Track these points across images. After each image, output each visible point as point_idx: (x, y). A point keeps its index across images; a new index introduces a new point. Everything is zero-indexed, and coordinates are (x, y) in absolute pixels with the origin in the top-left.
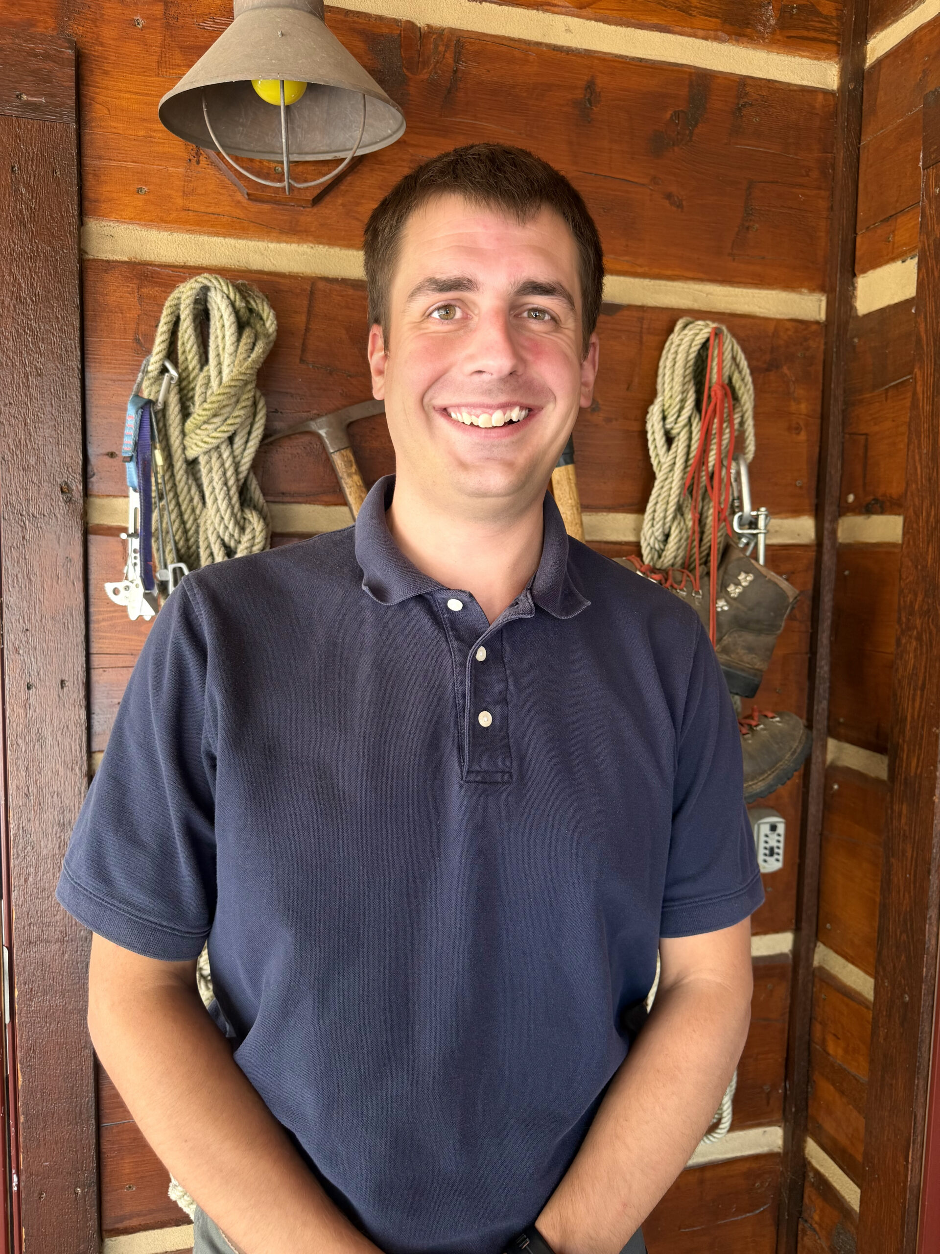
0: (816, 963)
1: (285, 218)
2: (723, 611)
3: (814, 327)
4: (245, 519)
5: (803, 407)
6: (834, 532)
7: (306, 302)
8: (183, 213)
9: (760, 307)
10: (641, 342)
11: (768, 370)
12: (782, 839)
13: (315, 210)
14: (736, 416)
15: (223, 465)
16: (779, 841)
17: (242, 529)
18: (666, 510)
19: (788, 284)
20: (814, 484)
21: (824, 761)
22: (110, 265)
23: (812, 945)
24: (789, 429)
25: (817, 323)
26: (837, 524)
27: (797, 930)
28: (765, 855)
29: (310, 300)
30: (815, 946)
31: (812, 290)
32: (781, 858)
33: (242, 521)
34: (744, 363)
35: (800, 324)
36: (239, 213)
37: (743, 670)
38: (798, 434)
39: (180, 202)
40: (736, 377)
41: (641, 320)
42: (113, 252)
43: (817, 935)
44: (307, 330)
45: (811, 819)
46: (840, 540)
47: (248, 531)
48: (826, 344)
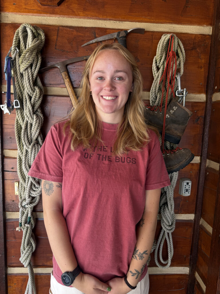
0: (200, 223)
1: (51, 10)
2: (168, 118)
3: (208, 36)
4: (35, 89)
5: (203, 61)
6: (211, 98)
7: (56, 33)
8: (25, 10)
9: (190, 31)
10: (152, 42)
11: (192, 50)
12: (190, 187)
13: (59, 7)
14: (178, 61)
15: (28, 74)
16: (189, 188)
17: (34, 92)
18: (156, 89)
19: (199, 23)
20: (206, 84)
21: (205, 166)
22: (6, 24)
23: (199, 218)
24: (198, 67)
25: (209, 35)
26: (212, 96)
27: (195, 214)
28: (185, 191)
29: (58, 32)
30: (200, 219)
31: (207, 25)
32: (190, 192)
33: (34, 90)
34: (182, 47)
35: (203, 36)
36: (39, 9)
37: (173, 135)
38: (201, 69)
39: (24, 7)
40: (179, 50)
41: (152, 35)
42: (8, 21)
43: (201, 216)
44: (57, 40)
45: (200, 182)
46: (213, 101)
47: (35, 92)
48: (211, 41)
